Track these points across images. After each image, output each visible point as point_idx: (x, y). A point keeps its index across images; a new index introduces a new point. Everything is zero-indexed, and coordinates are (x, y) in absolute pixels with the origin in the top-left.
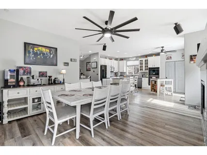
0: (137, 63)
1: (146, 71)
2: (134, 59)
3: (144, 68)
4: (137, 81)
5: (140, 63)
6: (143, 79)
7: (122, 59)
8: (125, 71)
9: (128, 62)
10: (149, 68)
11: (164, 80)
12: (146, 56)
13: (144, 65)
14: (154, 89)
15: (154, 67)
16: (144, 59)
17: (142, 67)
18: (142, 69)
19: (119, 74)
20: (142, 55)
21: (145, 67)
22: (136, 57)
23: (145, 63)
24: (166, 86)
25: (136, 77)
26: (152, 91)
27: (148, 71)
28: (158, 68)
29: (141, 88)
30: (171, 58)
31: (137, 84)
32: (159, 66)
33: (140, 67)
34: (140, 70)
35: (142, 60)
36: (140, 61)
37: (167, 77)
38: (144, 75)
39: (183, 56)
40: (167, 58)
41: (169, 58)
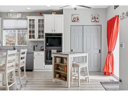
0: (24, 24)
1: (41, 39)
2: (19, 16)
3: (36, 34)
4: (24, 60)
5: (30, 25)
6: (35, 53)
9: (5, 21)
10: (47, 34)
12: (41, 13)
13: (36, 29)
14: (58, 73)
15: (53, 32)
16: (36, 18)
17: (34, 32)
18: (34, 37)
20: (34, 9)
21: (39, 32)
22: (22, 13)
23: (39, 26)
24: (81, 66)
25: (22, 51)
26: (55, 77)
28: (61, 35)
29: (32, 70)
30: (78, 19)
31: (24, 65)
32: (62, 32)
33: (30, 32)
34: (30, 37)
35: (34, 20)
36: (30, 20)
37: (72, 50)
38: (36, 47)
39: (93, 19)
40: (74, 19)
41: (76, 20)
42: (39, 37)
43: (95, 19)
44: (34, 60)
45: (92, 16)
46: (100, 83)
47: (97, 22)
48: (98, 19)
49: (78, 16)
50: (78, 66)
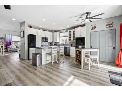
0: (67, 34)
2: (65, 31)
5: (69, 34)
6: (71, 48)
7: (56, 31)
8: (58, 41)
9: (60, 34)
10: (76, 38)
11: (89, 50)
12: (74, 28)
14: (78, 59)
15: (80, 37)
16: (72, 31)
17: (71, 37)
18: (71, 40)
19: (53, 44)
21: (73, 37)
23: (73, 34)
26: (76, 61)
27: (75, 41)
28: (84, 38)
29: (70, 56)
30: (95, 27)
32: (85, 36)
33: (69, 37)
34: (69, 40)
35: (71, 32)
36: (69, 32)
37: (91, 47)
38: (72, 45)
39: (107, 25)
40: (92, 28)
41: (94, 28)
42: (73, 40)
43: (109, 25)
44: (71, 51)
45: (106, 24)
46: (108, 72)
47: (111, 27)
48: (111, 25)
49: (95, 25)
50: (89, 57)
